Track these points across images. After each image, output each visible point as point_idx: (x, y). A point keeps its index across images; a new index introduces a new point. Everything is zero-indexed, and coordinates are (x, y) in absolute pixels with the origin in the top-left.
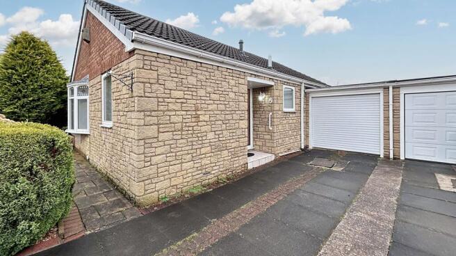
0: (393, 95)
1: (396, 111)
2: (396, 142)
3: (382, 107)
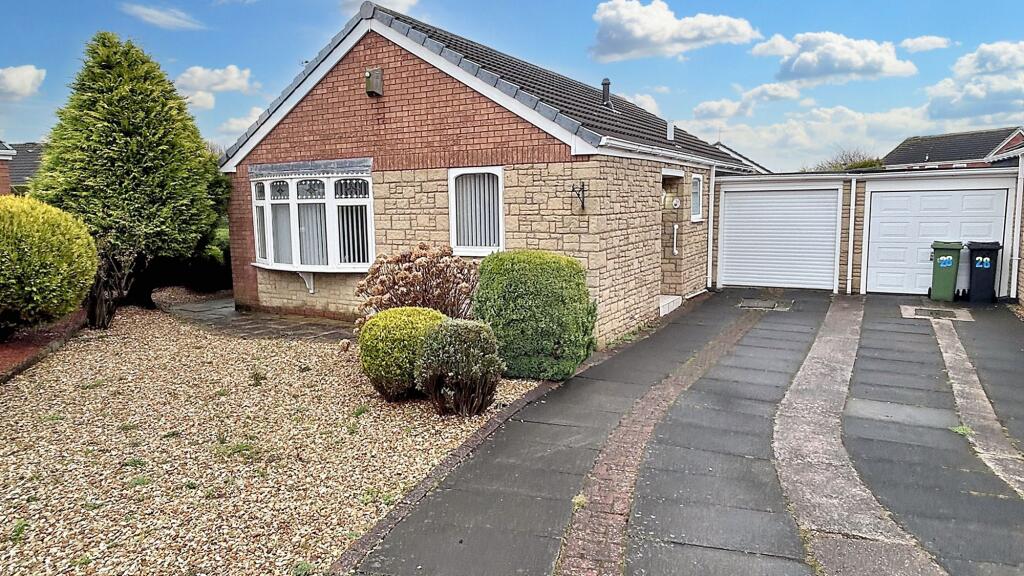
0: (856, 193)
1: (859, 218)
2: (857, 267)
3: (840, 212)
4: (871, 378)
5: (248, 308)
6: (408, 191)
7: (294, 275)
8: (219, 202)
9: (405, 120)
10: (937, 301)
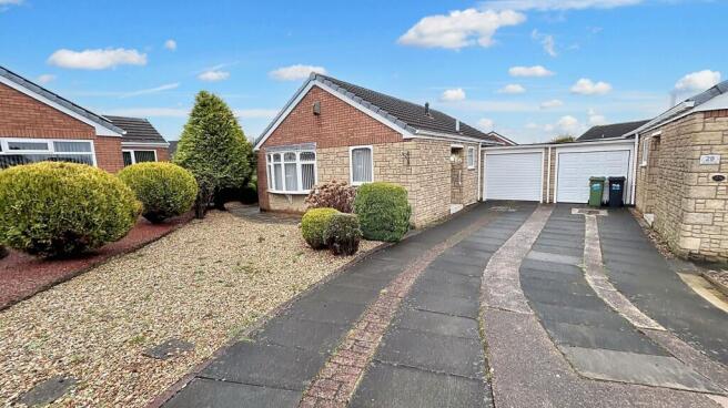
0: (551, 154)
3: (543, 163)
4: (544, 242)
5: (265, 211)
6: (332, 157)
7: (284, 195)
8: (252, 164)
9: (330, 125)
10: (591, 207)
